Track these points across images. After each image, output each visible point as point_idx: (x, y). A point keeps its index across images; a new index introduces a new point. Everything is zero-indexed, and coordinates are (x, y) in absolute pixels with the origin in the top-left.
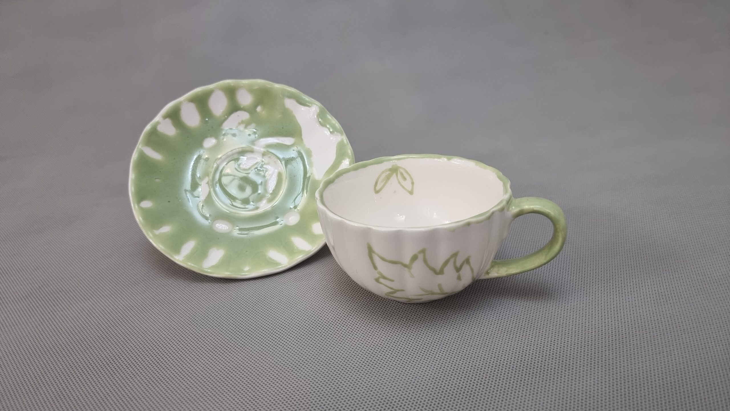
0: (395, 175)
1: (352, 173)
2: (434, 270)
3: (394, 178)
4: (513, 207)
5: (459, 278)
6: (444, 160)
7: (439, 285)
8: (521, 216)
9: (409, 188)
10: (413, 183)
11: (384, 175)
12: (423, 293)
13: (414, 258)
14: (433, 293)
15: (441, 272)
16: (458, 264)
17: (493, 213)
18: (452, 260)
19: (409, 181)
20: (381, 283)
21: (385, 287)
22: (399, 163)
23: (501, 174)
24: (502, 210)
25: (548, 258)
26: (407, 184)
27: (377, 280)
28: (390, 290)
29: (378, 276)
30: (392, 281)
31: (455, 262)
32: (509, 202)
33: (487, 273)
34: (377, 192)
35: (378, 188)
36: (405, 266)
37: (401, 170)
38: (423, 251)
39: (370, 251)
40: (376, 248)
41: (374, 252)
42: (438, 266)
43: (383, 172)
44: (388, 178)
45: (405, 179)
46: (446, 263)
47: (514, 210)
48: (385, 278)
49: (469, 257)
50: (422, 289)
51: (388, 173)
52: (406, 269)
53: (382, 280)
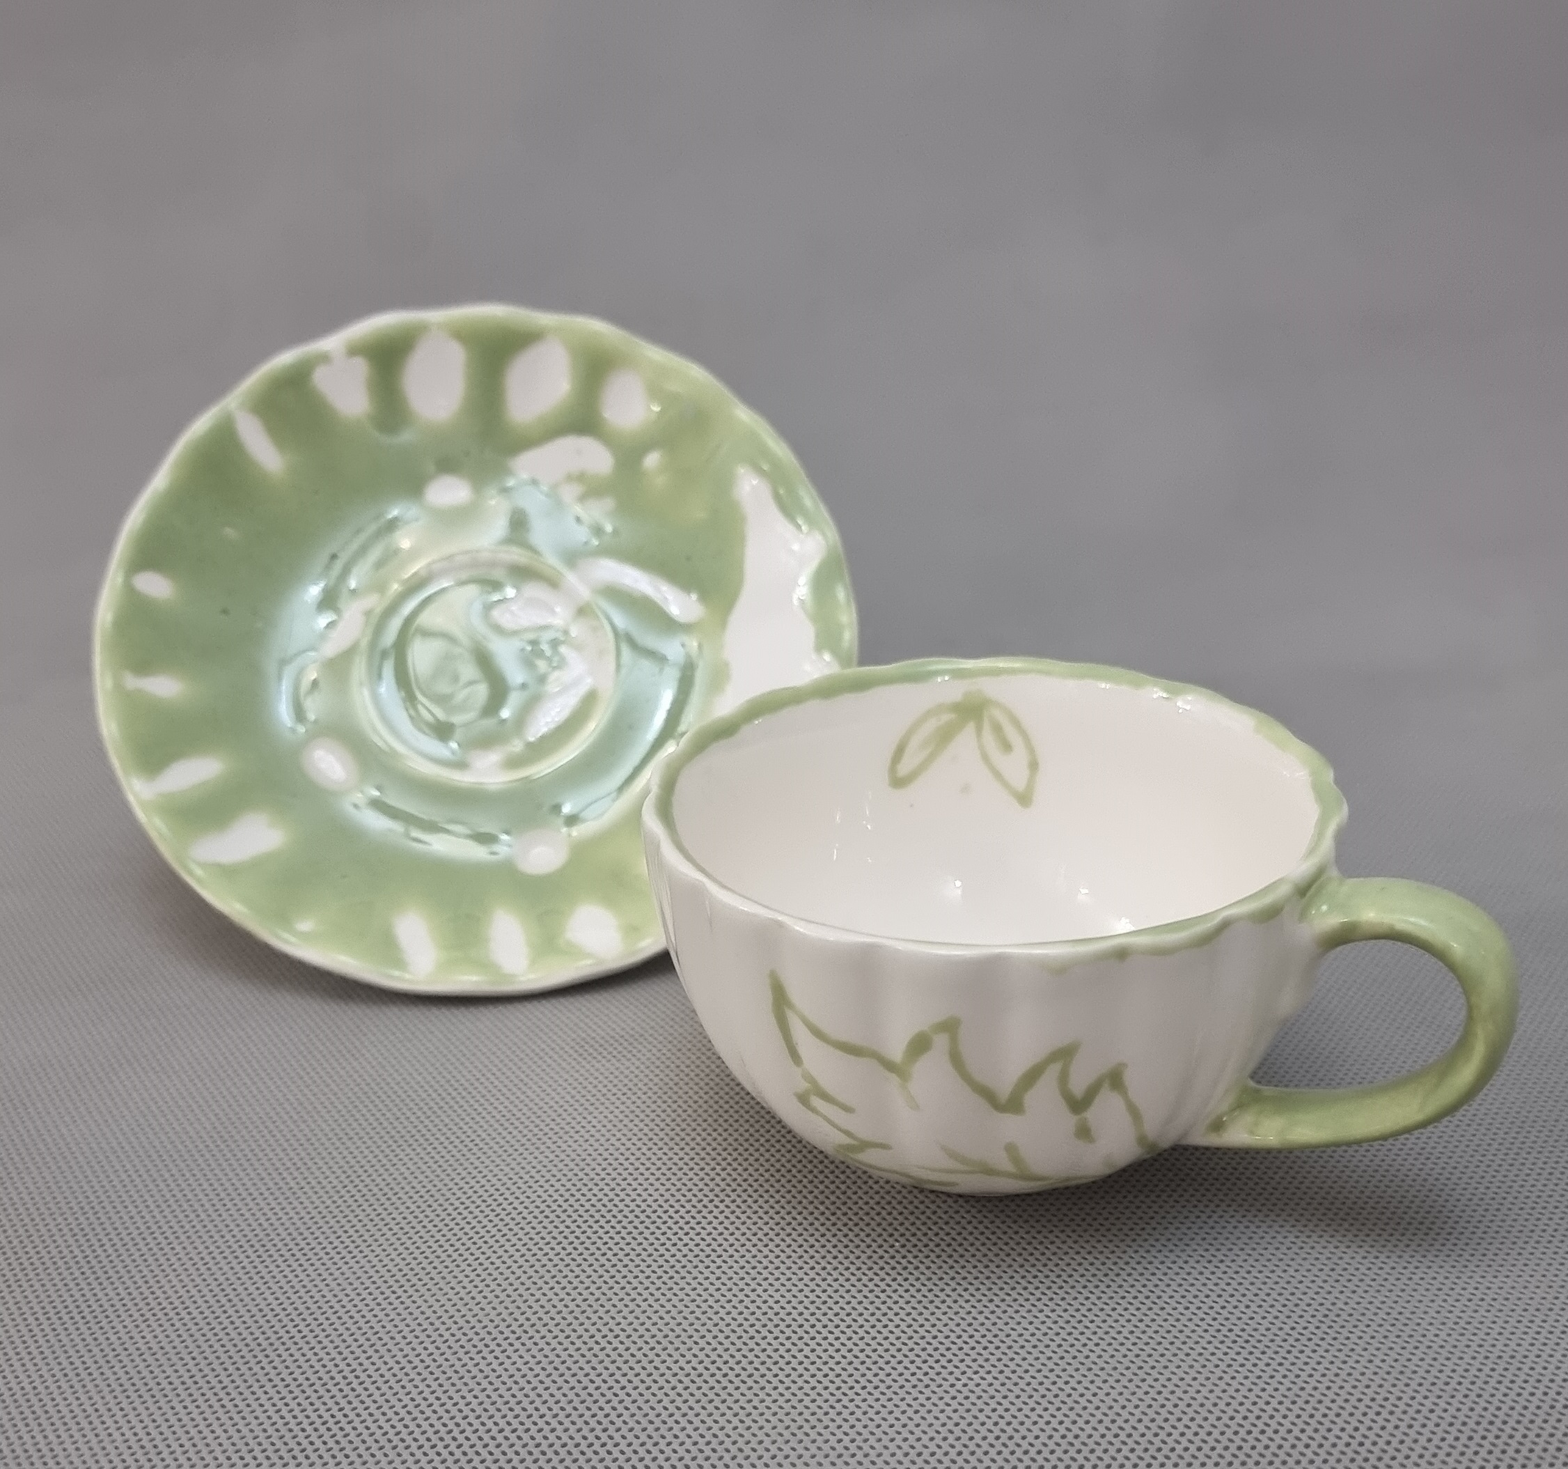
0: (970, 728)
1: (814, 705)
2: (988, 1095)
3: (965, 741)
4: (1324, 908)
5: (1084, 1132)
6: (1155, 692)
7: (1011, 1149)
8: (1348, 947)
9: (1020, 784)
10: (1034, 766)
11: (931, 726)
12: (952, 1164)
13: (920, 1045)
14: (989, 1171)
15: (1014, 1105)
16: (1078, 1086)
17: (1225, 925)
18: (1054, 1070)
19: (1020, 754)
20: (814, 1110)
21: (826, 1124)
22: (990, 688)
23: (1329, 775)
24: (1270, 915)
25: (1432, 1107)
26: (1014, 767)
27: (803, 1099)
28: (846, 1140)
29: (804, 1085)
30: (848, 1109)
31: (1063, 1078)
32: (1307, 890)
33: (1218, 1126)
34: (898, 782)
35: (904, 769)
36: (889, 1066)
37: (997, 714)
38: (950, 1027)
39: (780, 1000)
40: (795, 994)
41: (790, 1005)
42: (1005, 1082)
43: (929, 714)
44: (944, 737)
45: (1007, 747)
46: (1031, 1077)
47: (1326, 918)
48: (825, 1097)
49: (1124, 1065)
50: (953, 1155)
51: (946, 717)
52: (894, 1078)
53: (816, 1102)
